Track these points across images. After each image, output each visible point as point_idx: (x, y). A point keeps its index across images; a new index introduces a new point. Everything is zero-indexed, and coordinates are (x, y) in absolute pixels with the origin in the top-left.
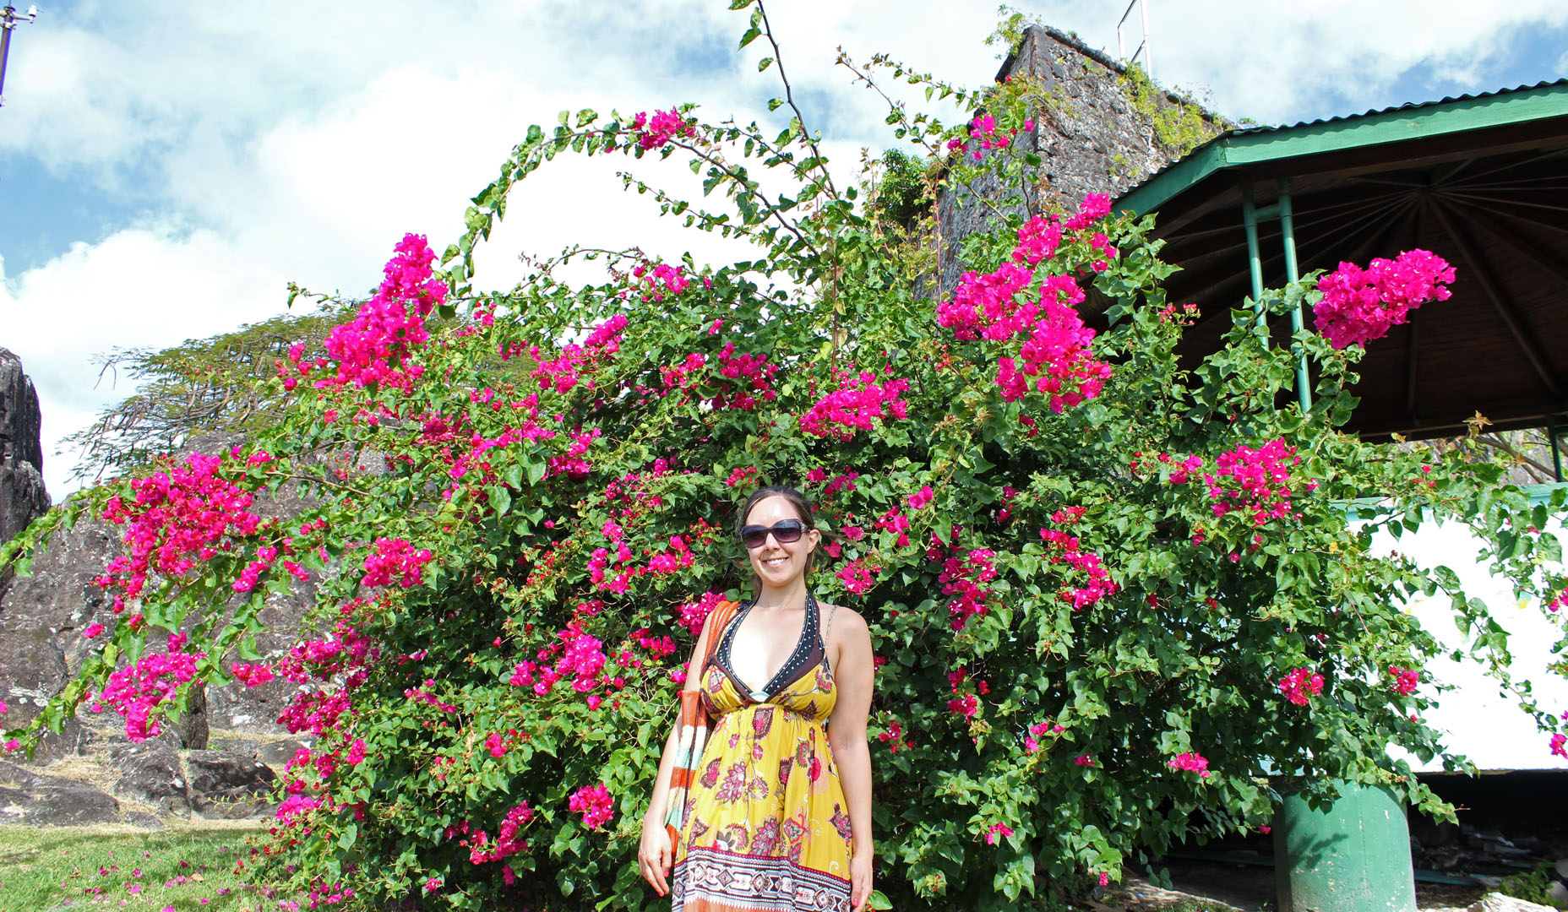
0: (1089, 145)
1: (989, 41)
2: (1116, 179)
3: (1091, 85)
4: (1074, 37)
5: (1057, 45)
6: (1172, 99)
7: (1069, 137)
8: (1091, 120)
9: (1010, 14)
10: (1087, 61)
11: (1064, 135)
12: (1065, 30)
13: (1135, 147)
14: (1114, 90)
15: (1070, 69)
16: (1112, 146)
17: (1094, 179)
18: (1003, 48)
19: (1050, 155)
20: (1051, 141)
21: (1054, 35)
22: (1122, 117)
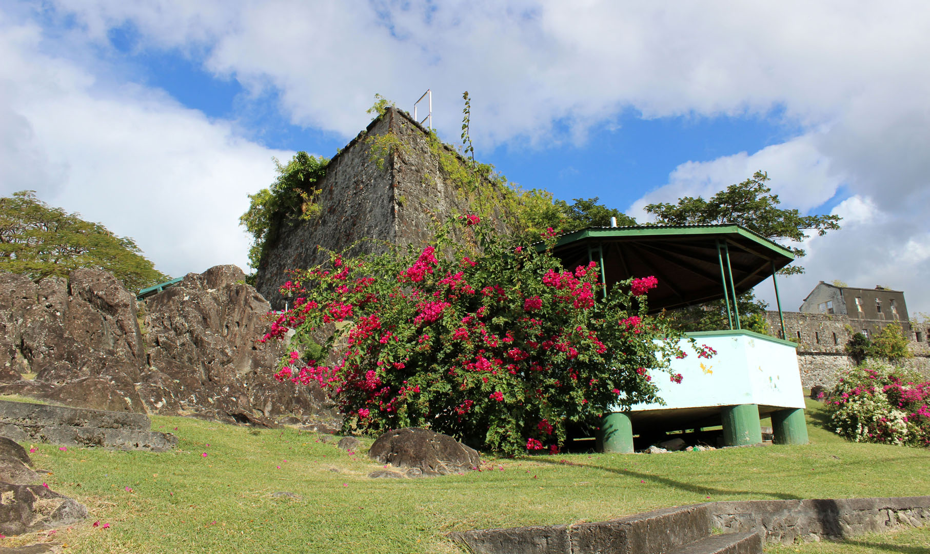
0: (413, 168)
1: (369, 111)
2: (424, 185)
3: (415, 140)
4: (408, 114)
5: (401, 118)
6: (446, 148)
7: (406, 164)
8: (414, 156)
9: (380, 99)
10: (413, 127)
11: (404, 162)
12: (404, 111)
13: (431, 170)
14: (423, 141)
15: (406, 130)
16: (422, 169)
17: (416, 185)
18: (375, 115)
19: (399, 172)
20: (399, 165)
21: (400, 113)
22: (426, 155)
